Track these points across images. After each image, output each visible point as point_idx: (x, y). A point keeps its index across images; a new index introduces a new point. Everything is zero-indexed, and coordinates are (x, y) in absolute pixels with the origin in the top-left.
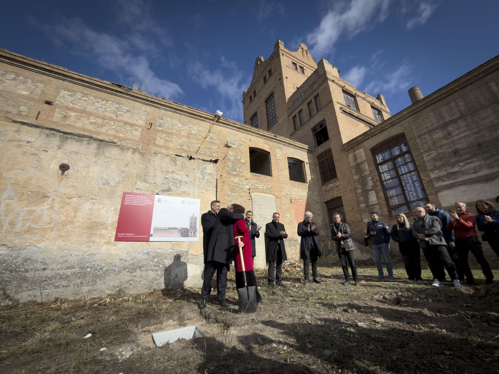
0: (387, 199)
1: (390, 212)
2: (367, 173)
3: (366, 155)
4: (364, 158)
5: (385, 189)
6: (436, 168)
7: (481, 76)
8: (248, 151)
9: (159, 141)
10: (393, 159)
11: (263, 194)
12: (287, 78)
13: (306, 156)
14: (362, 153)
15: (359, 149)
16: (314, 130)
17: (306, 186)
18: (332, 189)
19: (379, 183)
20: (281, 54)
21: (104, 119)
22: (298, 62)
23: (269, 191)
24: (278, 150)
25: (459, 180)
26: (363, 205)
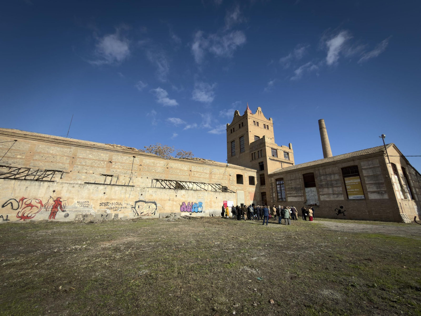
0: (278, 196)
1: (278, 200)
2: (274, 187)
3: (274, 181)
4: (273, 182)
5: (277, 193)
6: (288, 191)
7: (298, 171)
8: (236, 176)
9: (213, 177)
10: (280, 184)
11: (240, 191)
12: (250, 132)
13: (256, 174)
14: (273, 180)
15: (272, 178)
16: (259, 163)
17: (255, 186)
18: (263, 189)
19: (276, 191)
20: (248, 118)
21: (201, 173)
22: (256, 120)
23: (242, 190)
24: (246, 174)
25: (292, 195)
26: (271, 197)
